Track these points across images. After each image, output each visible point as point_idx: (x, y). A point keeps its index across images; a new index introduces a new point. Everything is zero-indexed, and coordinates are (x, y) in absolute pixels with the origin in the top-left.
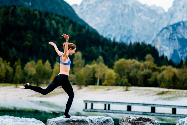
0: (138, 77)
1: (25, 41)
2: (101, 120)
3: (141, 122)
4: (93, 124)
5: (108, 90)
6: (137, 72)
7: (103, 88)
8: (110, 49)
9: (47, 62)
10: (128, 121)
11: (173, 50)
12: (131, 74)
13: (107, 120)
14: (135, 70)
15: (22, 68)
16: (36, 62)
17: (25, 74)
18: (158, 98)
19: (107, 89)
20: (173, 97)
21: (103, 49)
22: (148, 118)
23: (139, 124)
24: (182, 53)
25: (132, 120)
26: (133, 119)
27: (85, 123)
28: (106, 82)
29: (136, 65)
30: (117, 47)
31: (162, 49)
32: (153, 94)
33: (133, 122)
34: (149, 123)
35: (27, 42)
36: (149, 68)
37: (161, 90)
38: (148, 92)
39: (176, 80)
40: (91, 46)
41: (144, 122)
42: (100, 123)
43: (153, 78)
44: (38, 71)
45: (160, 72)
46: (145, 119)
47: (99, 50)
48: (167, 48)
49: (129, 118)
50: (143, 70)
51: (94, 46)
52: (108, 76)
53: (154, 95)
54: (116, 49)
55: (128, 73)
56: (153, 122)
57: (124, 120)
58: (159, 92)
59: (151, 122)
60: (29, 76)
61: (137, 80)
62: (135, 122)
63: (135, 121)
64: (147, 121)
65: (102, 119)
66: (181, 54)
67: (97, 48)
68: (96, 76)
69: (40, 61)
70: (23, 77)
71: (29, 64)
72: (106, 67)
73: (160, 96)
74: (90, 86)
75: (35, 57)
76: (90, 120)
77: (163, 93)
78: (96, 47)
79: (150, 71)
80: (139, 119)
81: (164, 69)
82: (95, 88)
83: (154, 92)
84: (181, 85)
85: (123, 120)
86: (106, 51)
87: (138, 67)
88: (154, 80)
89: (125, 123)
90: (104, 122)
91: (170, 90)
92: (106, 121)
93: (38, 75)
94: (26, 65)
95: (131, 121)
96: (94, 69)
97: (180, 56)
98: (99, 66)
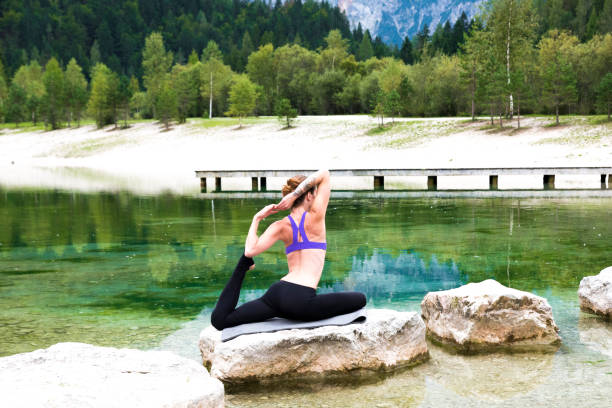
0: (310, 89)
1: (7, 10)
2: (390, 328)
3: (505, 313)
4: (367, 344)
5: (240, 128)
6: (307, 77)
7: (227, 125)
8: (227, 19)
9: (73, 61)
10: (460, 312)
11: (380, 13)
12: (292, 83)
13: (408, 325)
14: (303, 73)
15: (9, 83)
16: (43, 63)
17: (18, 97)
18: (371, 143)
19: (237, 126)
20: (409, 140)
21: (209, 20)
22: (526, 298)
23: (500, 319)
24: (403, 21)
25: (477, 308)
26: (481, 307)
27: (340, 345)
28: (232, 109)
29: (303, 59)
30: (244, 12)
31: (354, 13)
32: (356, 133)
33: (482, 315)
34: (527, 312)
35: (11, 12)
36: (336, 64)
37: (377, 120)
38: (342, 128)
39: (409, 94)
40: (178, 14)
41: (513, 312)
42: (387, 337)
43: (348, 91)
44: (52, 88)
45: (364, 74)
46: (517, 301)
47: (200, 22)
48: (367, 10)
49: (466, 303)
50: (321, 72)
51: (186, 13)
52: (239, 93)
53: (359, 136)
54: (242, 18)
55: (285, 82)
56: (539, 307)
57: (444, 307)
58: (371, 127)
59: (535, 309)
60: (28, 102)
61: (309, 98)
62: (488, 314)
63: (487, 310)
64: (521, 306)
65: (394, 324)
66: (399, 22)
67: (195, 18)
68: (204, 94)
69: (53, 62)
70: (13, 107)
71: (23, 69)
72: (227, 69)
73: (376, 137)
74: (193, 121)
75: (35, 50)
76: (355, 332)
77: (381, 129)
78: (191, 15)
79: (341, 73)
80: (498, 302)
81: (373, 67)
82: (206, 126)
83: (357, 128)
84: (421, 107)
85: (439, 304)
86: (219, 24)
87: (308, 65)
88: (350, 96)
89: (448, 316)
90: (399, 332)
91: (396, 119)
92: (403, 328)
93: (53, 100)
94: (18, 75)
95: (473, 313)
96: (196, 73)
97: (399, 27)
98: (208, 65)
